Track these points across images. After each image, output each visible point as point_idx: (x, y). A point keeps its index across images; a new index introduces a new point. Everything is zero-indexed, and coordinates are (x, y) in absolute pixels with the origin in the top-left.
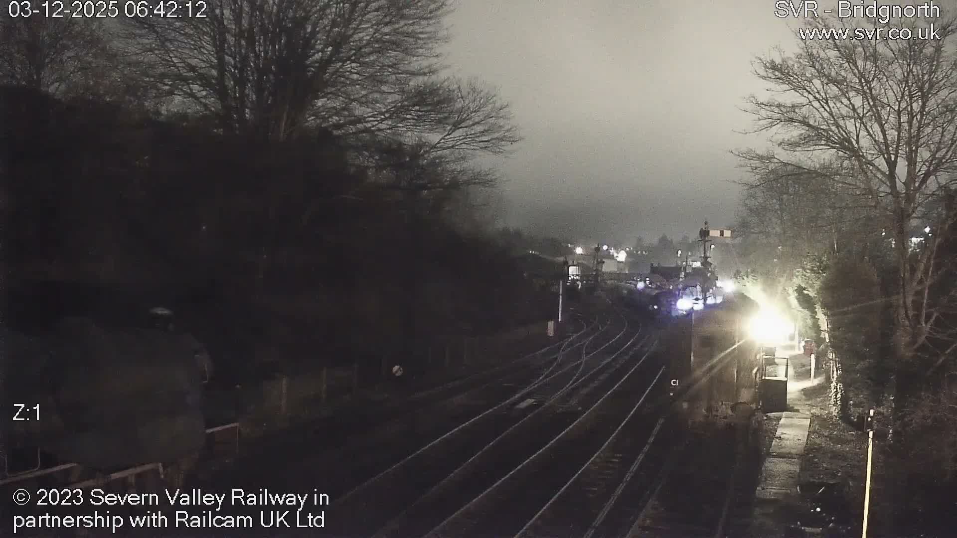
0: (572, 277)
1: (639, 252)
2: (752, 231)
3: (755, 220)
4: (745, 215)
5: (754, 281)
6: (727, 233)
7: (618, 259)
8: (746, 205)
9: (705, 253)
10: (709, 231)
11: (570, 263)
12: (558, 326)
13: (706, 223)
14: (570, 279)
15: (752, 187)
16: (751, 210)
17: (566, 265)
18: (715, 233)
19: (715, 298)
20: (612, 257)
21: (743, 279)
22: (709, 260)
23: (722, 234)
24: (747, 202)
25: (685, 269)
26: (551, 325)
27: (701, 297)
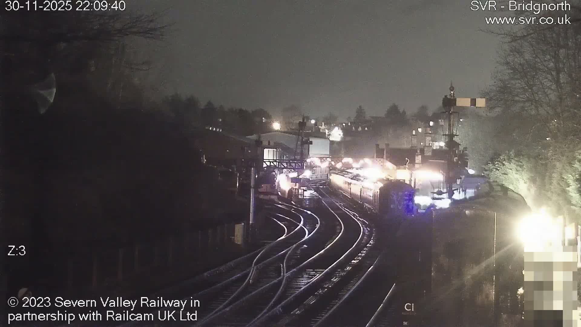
0: (268, 164)
1: (360, 129)
2: (517, 98)
3: (519, 84)
4: (507, 77)
5: (519, 168)
6: (481, 102)
7: (331, 139)
8: (508, 63)
9: (449, 129)
10: (456, 99)
11: (265, 143)
12: (247, 229)
13: (452, 89)
14: (265, 165)
15: (515, 39)
16: (514, 69)
17: (259, 146)
18: (463, 102)
19: (464, 191)
20: (322, 136)
21: (504, 165)
22: (455, 139)
23: (473, 102)
24: (510, 59)
25: (422, 151)
26: (239, 229)
27: (445, 190)
